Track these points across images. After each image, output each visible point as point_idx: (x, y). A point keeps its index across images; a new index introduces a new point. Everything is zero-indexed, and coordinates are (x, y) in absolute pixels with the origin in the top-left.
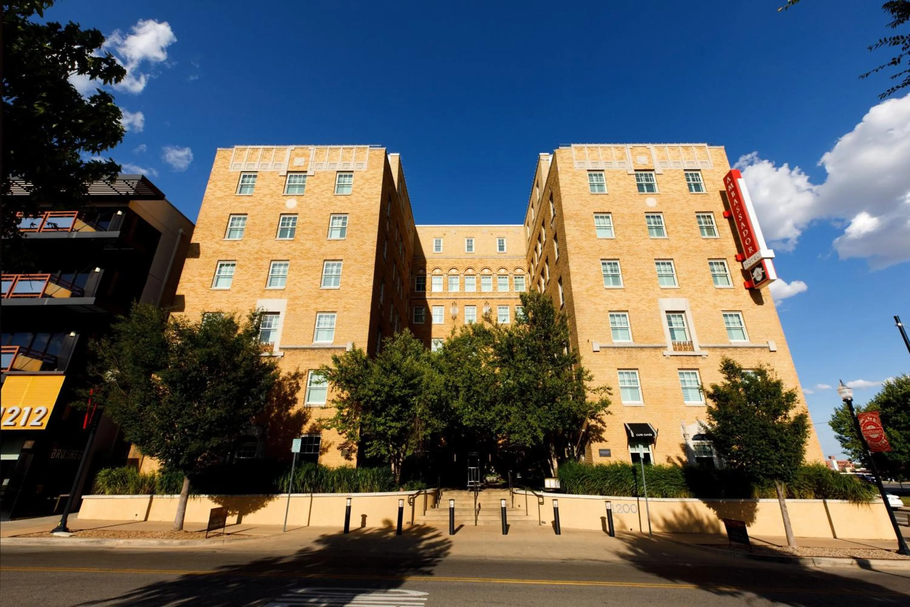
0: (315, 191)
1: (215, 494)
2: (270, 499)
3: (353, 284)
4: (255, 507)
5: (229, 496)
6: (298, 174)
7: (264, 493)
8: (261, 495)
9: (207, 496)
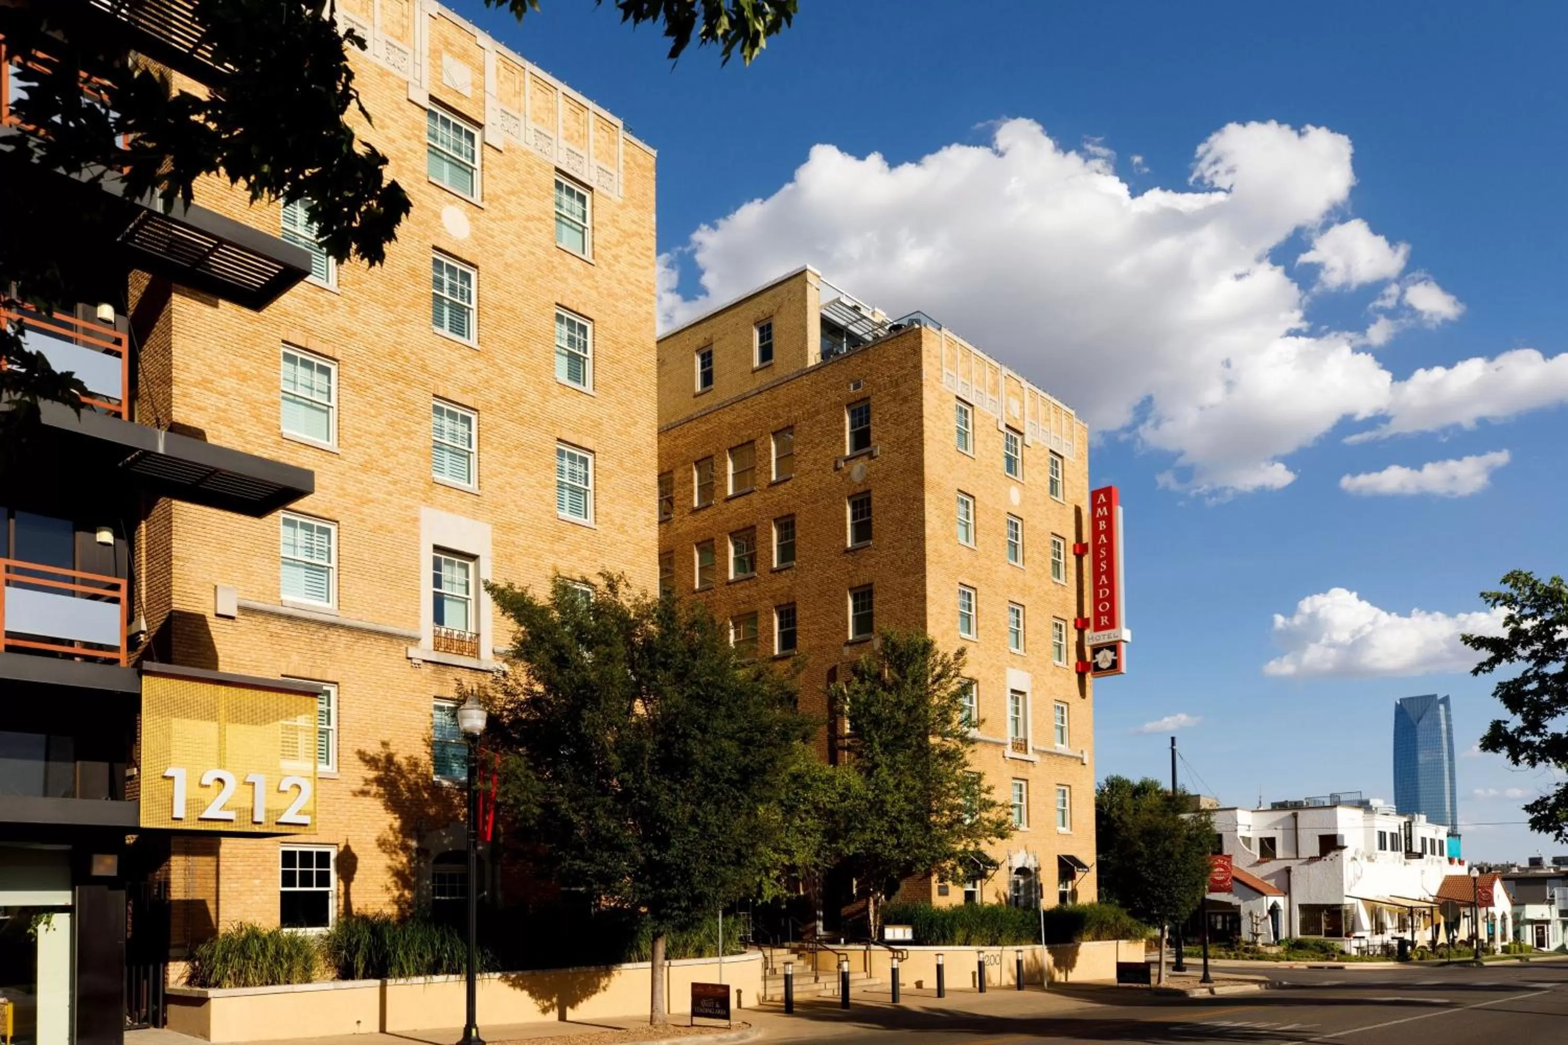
0: (513, 208)
1: (512, 969)
2: (608, 973)
3: (623, 525)
4: (590, 989)
5: (538, 973)
6: (453, 119)
7: (596, 964)
8: (593, 969)
9: (498, 975)
